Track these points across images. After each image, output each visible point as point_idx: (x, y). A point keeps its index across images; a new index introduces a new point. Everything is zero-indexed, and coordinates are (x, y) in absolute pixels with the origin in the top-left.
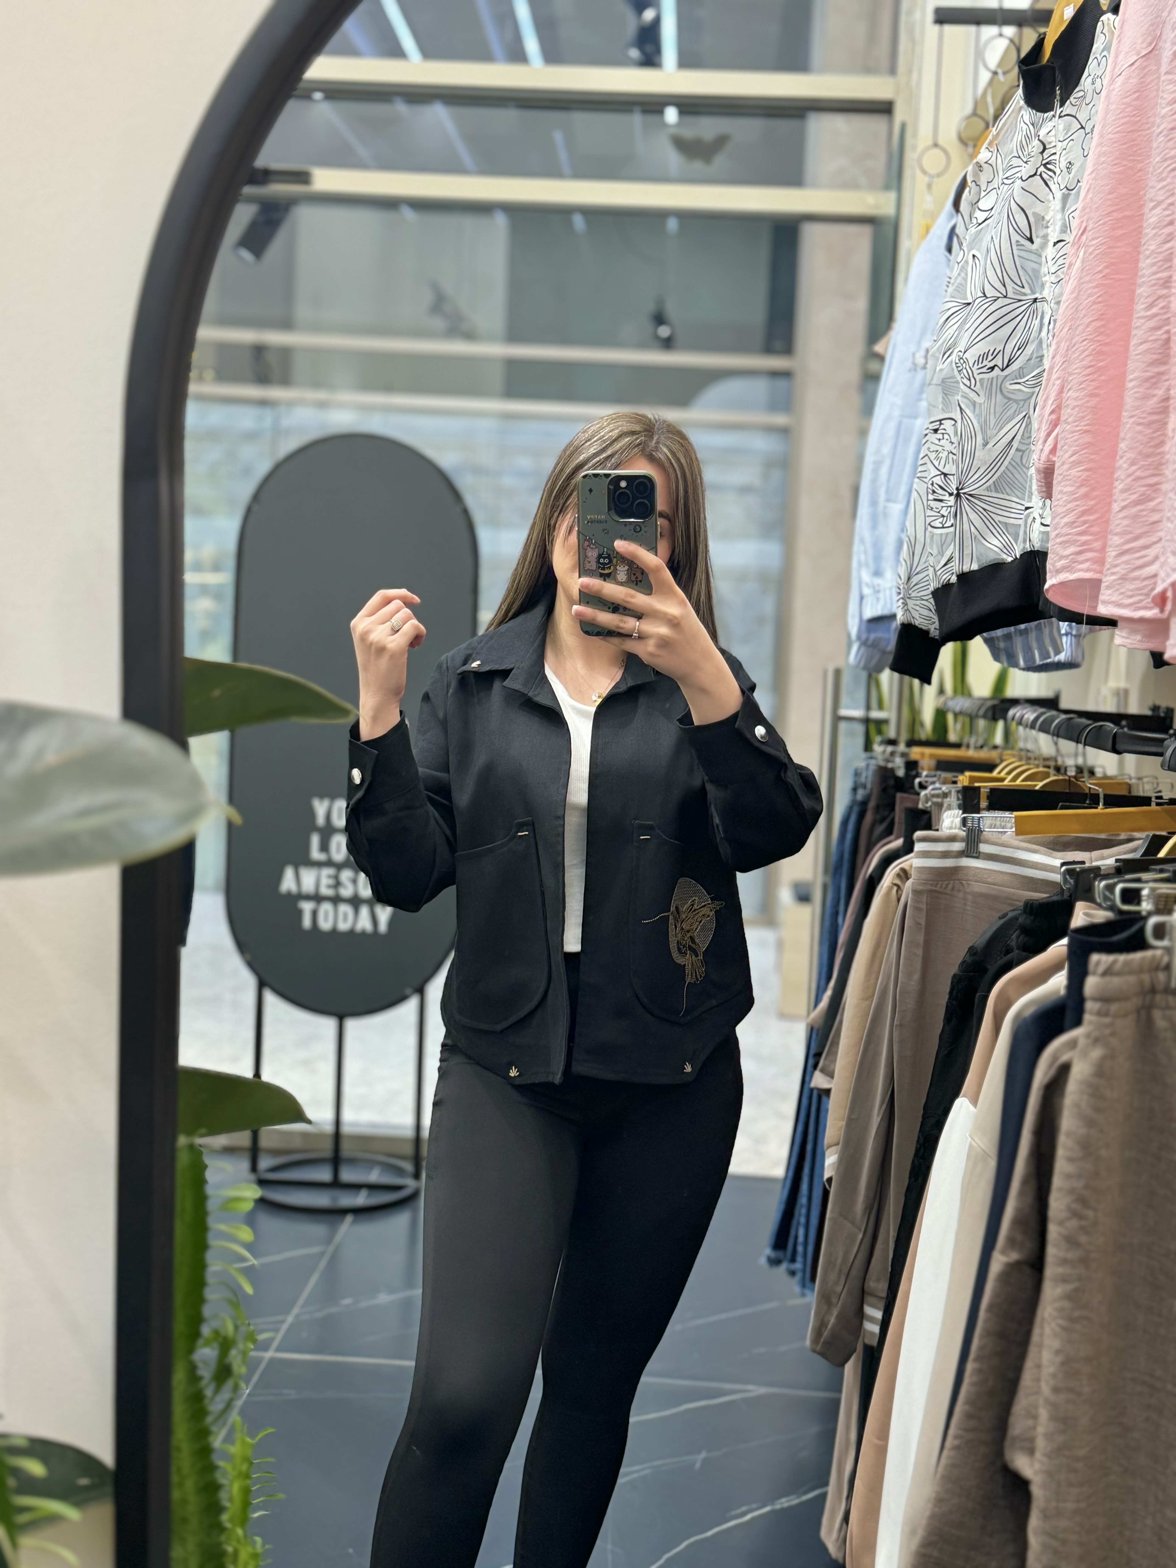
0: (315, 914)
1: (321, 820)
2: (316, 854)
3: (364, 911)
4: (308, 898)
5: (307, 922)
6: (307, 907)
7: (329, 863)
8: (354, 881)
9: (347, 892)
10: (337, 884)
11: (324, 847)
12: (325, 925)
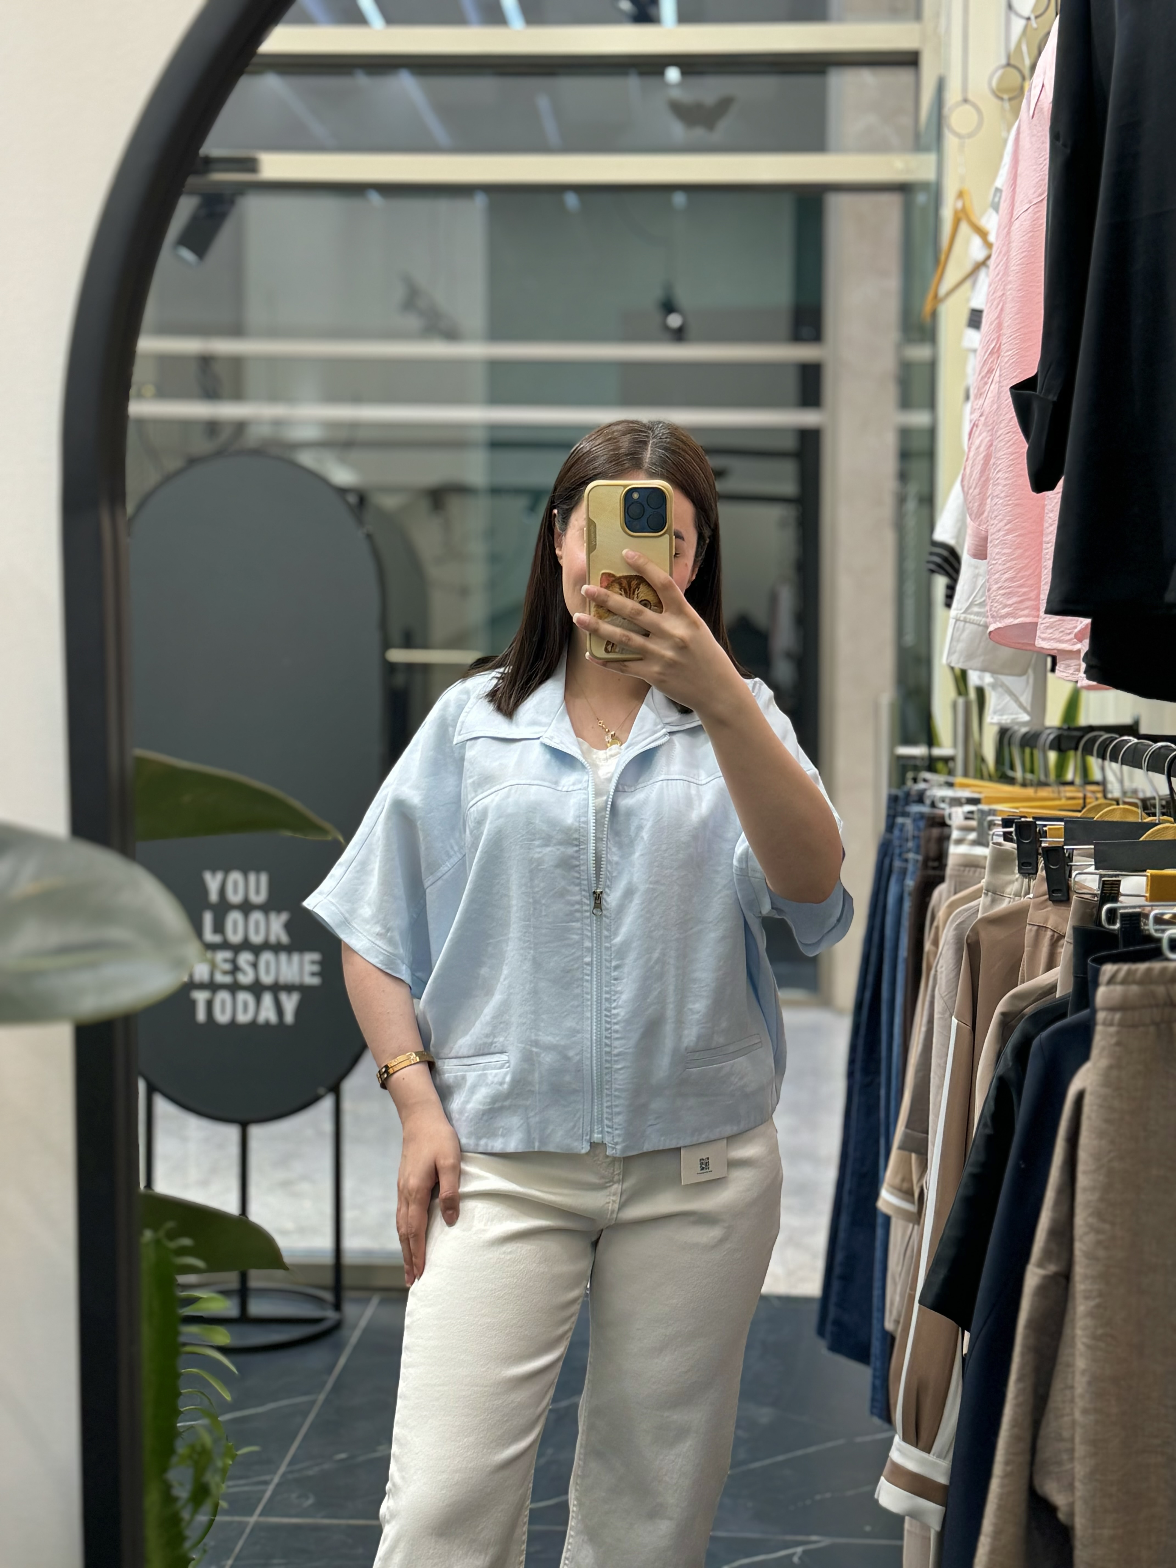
0: (210, 1005)
1: (214, 898)
2: (210, 935)
3: (267, 998)
4: (201, 986)
5: (201, 1015)
6: (201, 997)
7: (225, 945)
8: (255, 965)
9: (246, 978)
10: (236, 969)
11: (219, 928)
12: (222, 1017)
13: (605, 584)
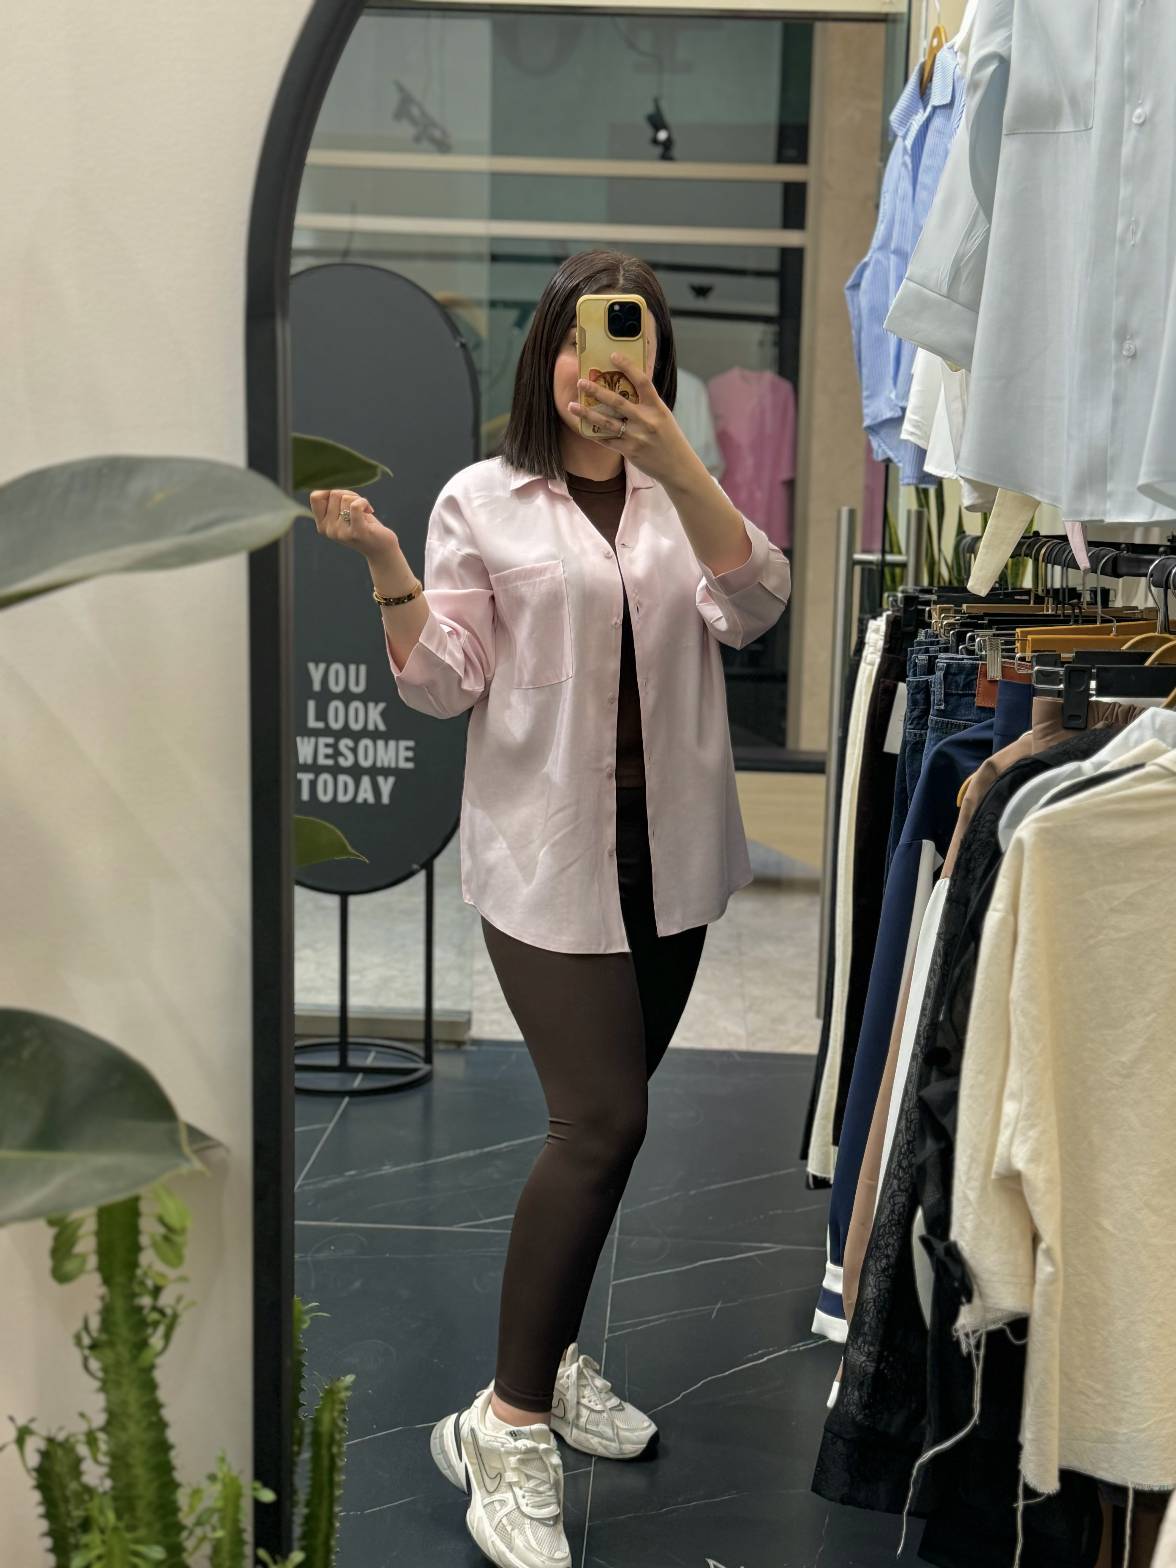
0: (313, 784)
1: (317, 687)
2: (312, 723)
3: (366, 781)
4: (305, 768)
5: (305, 796)
6: (305, 778)
7: (327, 731)
8: (354, 750)
9: (346, 762)
10: (337, 754)
11: (321, 715)
12: (325, 798)
13: (594, 378)
